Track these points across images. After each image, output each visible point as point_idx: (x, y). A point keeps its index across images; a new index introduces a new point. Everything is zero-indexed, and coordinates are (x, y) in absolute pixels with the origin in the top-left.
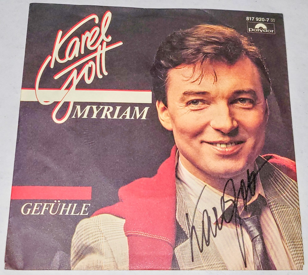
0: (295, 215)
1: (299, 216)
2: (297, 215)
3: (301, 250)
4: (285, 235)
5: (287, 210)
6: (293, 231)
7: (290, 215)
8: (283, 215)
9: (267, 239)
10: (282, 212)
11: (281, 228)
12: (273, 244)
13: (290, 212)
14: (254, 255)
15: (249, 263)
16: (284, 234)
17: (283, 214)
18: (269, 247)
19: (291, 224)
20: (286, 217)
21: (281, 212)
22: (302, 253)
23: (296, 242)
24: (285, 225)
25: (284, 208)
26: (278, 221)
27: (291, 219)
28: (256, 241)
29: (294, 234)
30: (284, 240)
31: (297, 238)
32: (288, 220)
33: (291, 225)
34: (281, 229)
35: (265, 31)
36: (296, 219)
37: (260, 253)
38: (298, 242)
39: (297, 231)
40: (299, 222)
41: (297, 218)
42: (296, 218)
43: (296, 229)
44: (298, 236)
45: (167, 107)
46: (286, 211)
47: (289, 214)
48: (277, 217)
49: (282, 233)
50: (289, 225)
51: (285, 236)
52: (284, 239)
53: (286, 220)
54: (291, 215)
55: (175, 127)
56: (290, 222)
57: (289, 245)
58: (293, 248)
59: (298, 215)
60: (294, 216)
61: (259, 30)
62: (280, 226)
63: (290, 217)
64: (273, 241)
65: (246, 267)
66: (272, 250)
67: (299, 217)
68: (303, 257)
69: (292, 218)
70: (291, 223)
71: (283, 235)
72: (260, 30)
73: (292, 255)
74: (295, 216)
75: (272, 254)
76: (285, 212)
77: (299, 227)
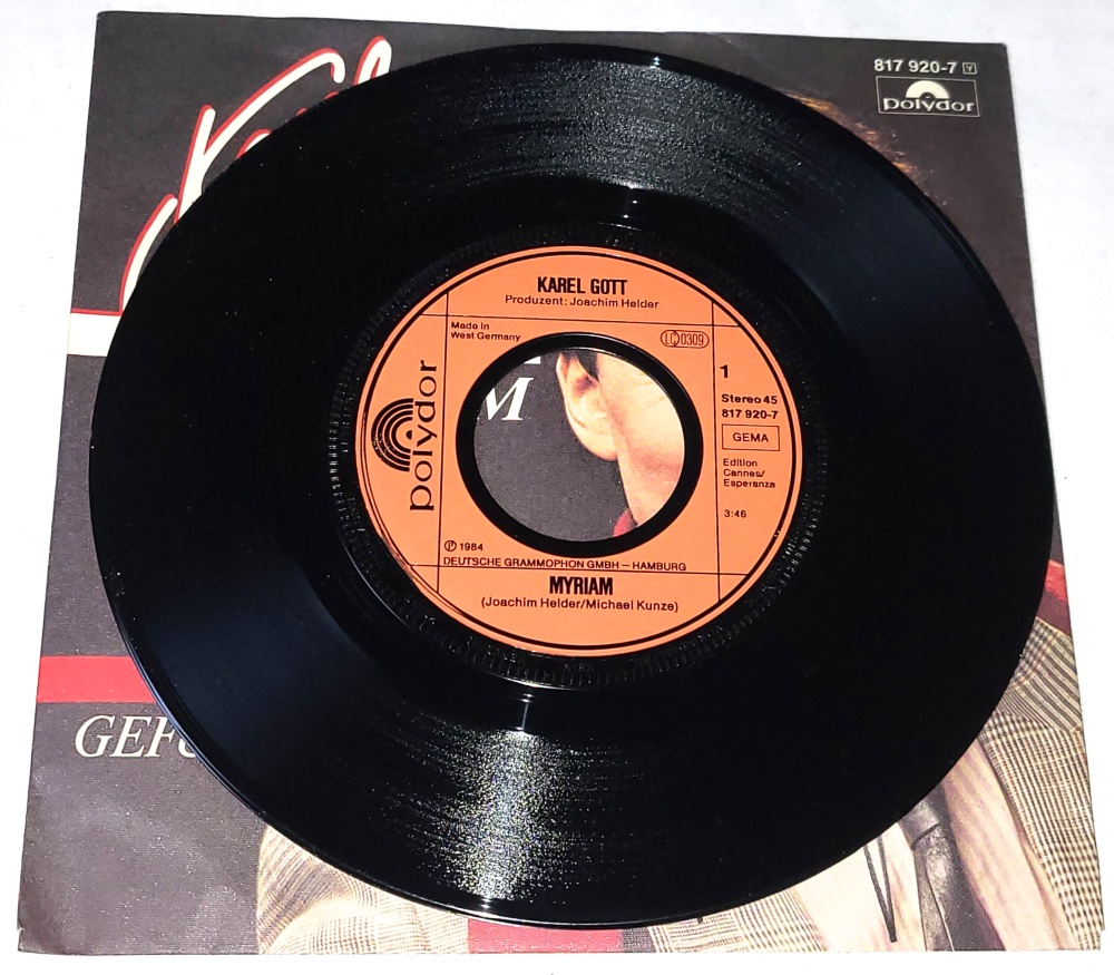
0: (1067, 752)
1: (1081, 757)
2: (1074, 754)
3: (1091, 879)
4: (1032, 826)
5: (1038, 736)
6: (1062, 811)
7: (1048, 754)
8: (1022, 752)
9: (969, 839)
10: (1018, 742)
11: (1016, 801)
12: (988, 858)
13: (1050, 742)
14: (920, 897)
15: (904, 927)
16: (1031, 822)
17: (1025, 750)
18: (975, 867)
19: (1054, 787)
20: (1035, 759)
21: (1014, 741)
22: (1095, 890)
23: (1073, 849)
24: (1031, 789)
25: (1028, 729)
26: (1006, 774)
27: (1053, 768)
28: (928, 845)
29: (1066, 822)
30: (1029, 843)
31: (1077, 835)
32: (1042, 770)
33: (1055, 791)
34: (1018, 805)
35: (943, 106)
36: (1072, 767)
37: (943, 891)
38: (1079, 848)
39: (1074, 809)
40: (1083, 779)
41: (1075, 765)
42: (1071, 763)
43: (1072, 802)
44: (1080, 827)
45: (597, 379)
46: (1035, 738)
47: (1047, 750)
48: (1000, 761)
49: (1023, 818)
50: (1048, 787)
51: (1033, 829)
52: (1031, 840)
53: (1036, 771)
54: (1054, 752)
55: (624, 446)
56: (1051, 780)
57: (1049, 862)
58: (1065, 871)
59: (1079, 753)
60: (1063, 757)
61: (922, 106)
62: (1014, 794)
63: (1051, 760)
64: (989, 846)
65: (893, 938)
66: (986, 879)
67: (1082, 760)
68: (1100, 901)
69: (1058, 763)
70: (1052, 783)
71: (1025, 824)
72: (924, 103)
73: (1060, 895)
74: (1068, 756)
75: (986, 893)
76: (1031, 742)
77: (1082, 795)
